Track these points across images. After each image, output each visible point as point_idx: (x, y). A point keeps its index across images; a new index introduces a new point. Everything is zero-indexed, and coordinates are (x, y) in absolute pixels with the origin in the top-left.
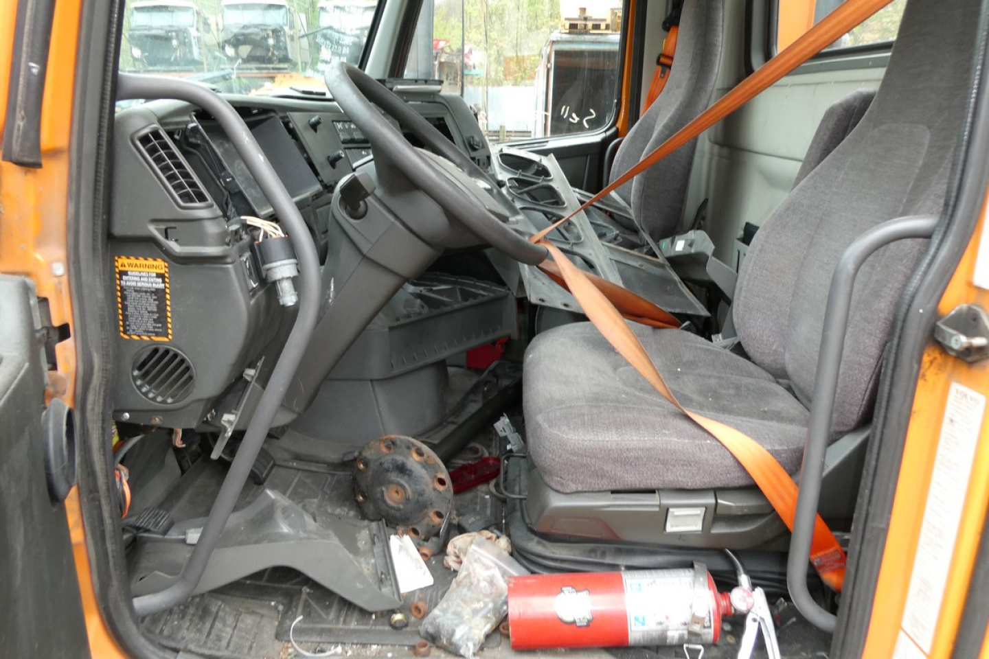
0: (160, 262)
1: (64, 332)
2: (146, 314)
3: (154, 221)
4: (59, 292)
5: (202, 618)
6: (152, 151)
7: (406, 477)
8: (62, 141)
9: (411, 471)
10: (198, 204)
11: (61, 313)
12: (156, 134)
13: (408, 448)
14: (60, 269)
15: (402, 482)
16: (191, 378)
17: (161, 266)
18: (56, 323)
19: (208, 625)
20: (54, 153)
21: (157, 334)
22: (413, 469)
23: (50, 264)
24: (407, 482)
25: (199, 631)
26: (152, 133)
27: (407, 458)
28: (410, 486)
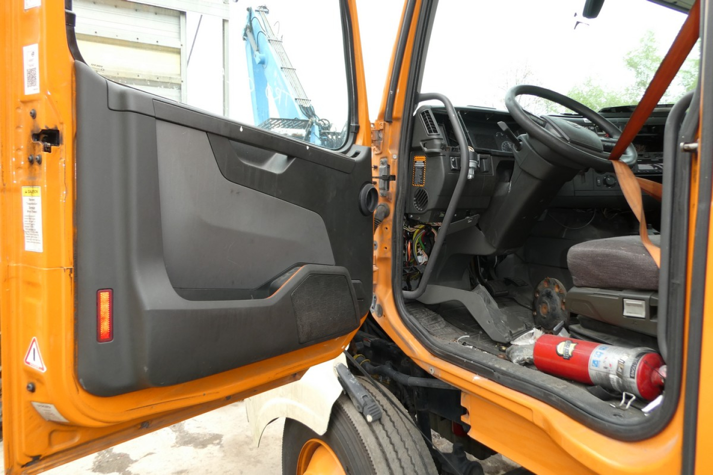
0: (424, 157)
1: (393, 178)
2: (419, 177)
3: (422, 141)
4: (393, 164)
5: (433, 320)
6: (424, 117)
7: (549, 300)
8: (400, 115)
9: (552, 296)
10: (434, 134)
11: (394, 171)
12: (427, 112)
13: (554, 284)
14: (395, 157)
15: (547, 302)
16: (427, 201)
17: (424, 158)
18: (391, 174)
19: (433, 322)
20: (397, 119)
21: (421, 184)
22: (553, 295)
23: (392, 154)
24: (549, 302)
25: (428, 322)
26: (425, 111)
27: (553, 289)
28: (550, 304)
